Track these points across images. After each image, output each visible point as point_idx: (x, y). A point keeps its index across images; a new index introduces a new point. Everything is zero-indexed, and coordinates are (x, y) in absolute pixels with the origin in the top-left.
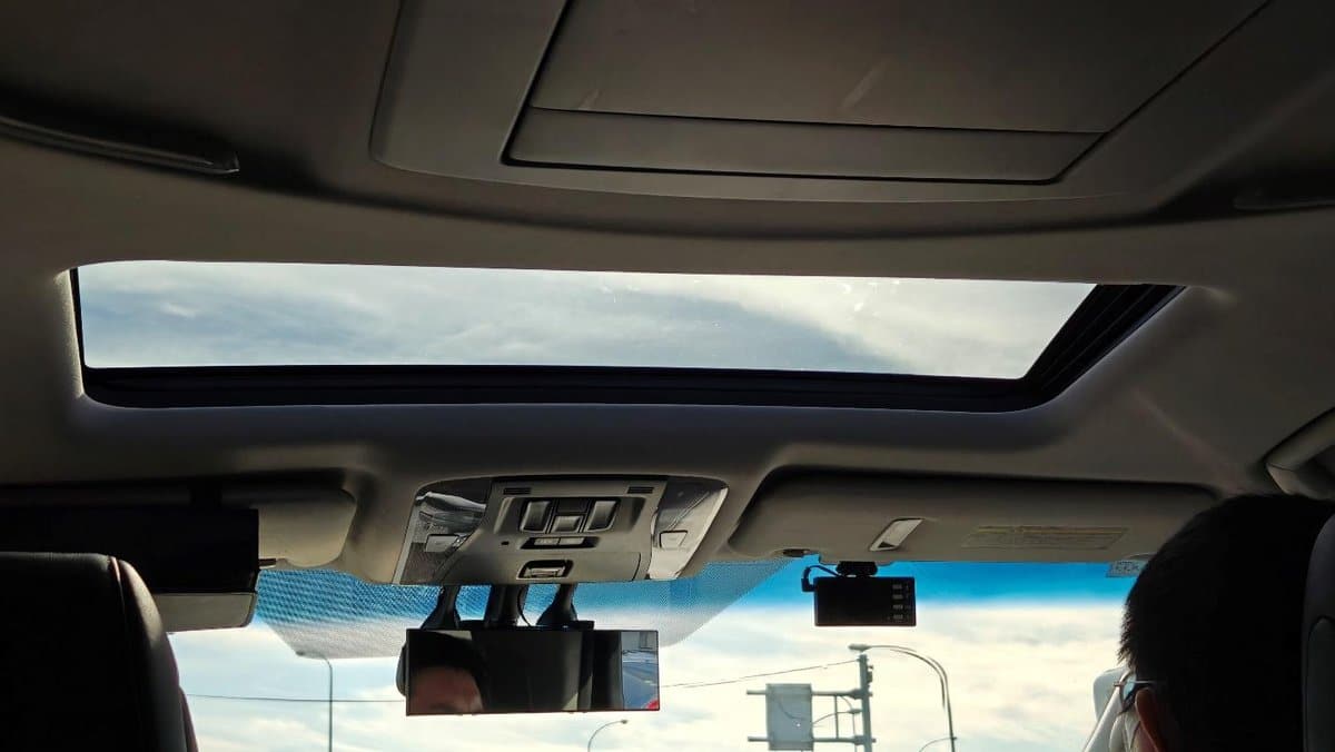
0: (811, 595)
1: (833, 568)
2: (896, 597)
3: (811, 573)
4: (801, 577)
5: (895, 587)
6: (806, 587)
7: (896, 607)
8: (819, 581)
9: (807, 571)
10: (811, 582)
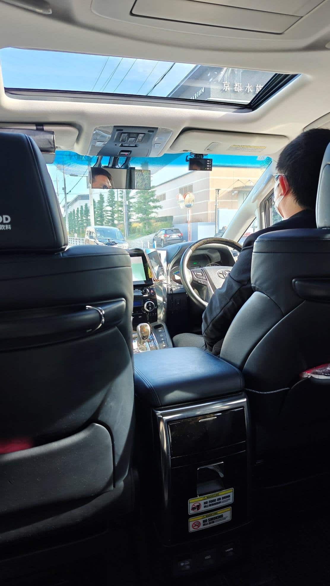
0: (188, 163)
1: (193, 156)
2: (208, 163)
3: (188, 157)
4: (185, 158)
5: (208, 161)
6: (187, 161)
7: (208, 166)
8: (190, 159)
9: (187, 156)
10: (188, 159)
